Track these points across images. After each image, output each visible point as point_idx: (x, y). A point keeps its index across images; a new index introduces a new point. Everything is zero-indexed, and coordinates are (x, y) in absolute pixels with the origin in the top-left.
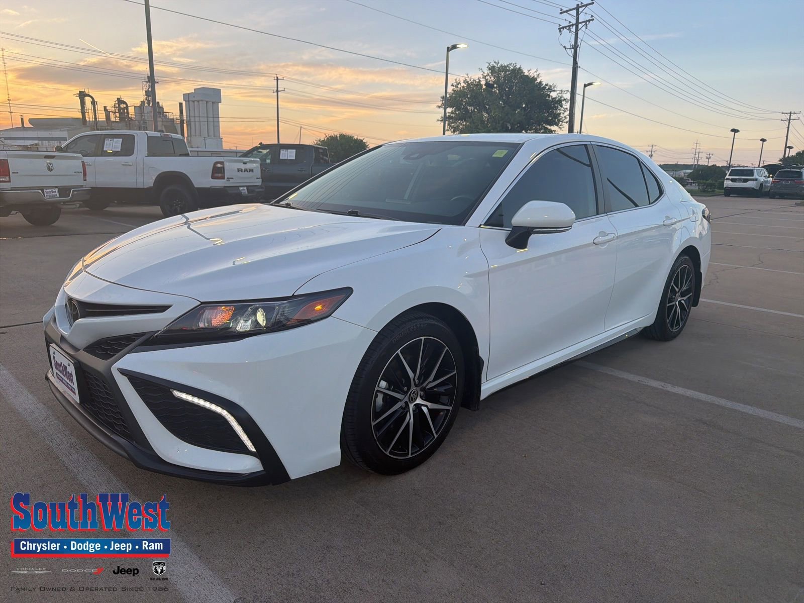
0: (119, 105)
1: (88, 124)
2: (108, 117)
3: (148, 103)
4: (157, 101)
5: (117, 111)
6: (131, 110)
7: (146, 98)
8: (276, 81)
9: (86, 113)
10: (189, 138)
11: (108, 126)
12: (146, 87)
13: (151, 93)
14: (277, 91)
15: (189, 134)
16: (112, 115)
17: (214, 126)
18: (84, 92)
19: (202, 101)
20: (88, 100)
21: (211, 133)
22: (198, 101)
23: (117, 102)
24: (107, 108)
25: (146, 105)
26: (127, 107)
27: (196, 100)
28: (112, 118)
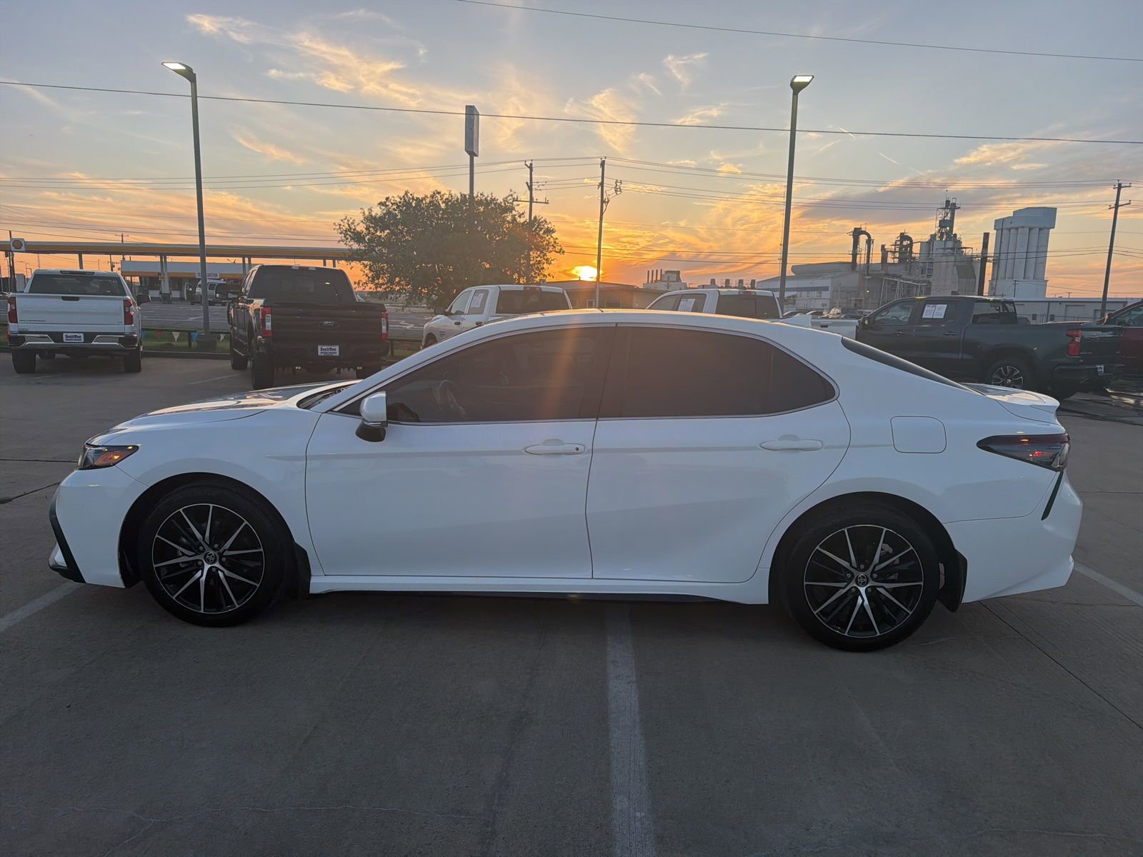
0: (901, 242)
1: (857, 269)
2: (884, 258)
3: (941, 237)
4: (954, 233)
5: (897, 249)
6: (916, 249)
7: (939, 230)
8: (1116, 190)
9: (858, 256)
10: (994, 283)
11: (882, 270)
12: (941, 216)
13: (946, 224)
14: (1117, 206)
15: (995, 277)
16: (890, 255)
17: (1036, 263)
18: (860, 228)
19: (1023, 227)
20: (863, 238)
21: (1031, 274)
22: (1017, 229)
23: (899, 239)
24: (886, 247)
25: (938, 239)
26: (911, 245)
27: (1013, 228)
28: (890, 260)
